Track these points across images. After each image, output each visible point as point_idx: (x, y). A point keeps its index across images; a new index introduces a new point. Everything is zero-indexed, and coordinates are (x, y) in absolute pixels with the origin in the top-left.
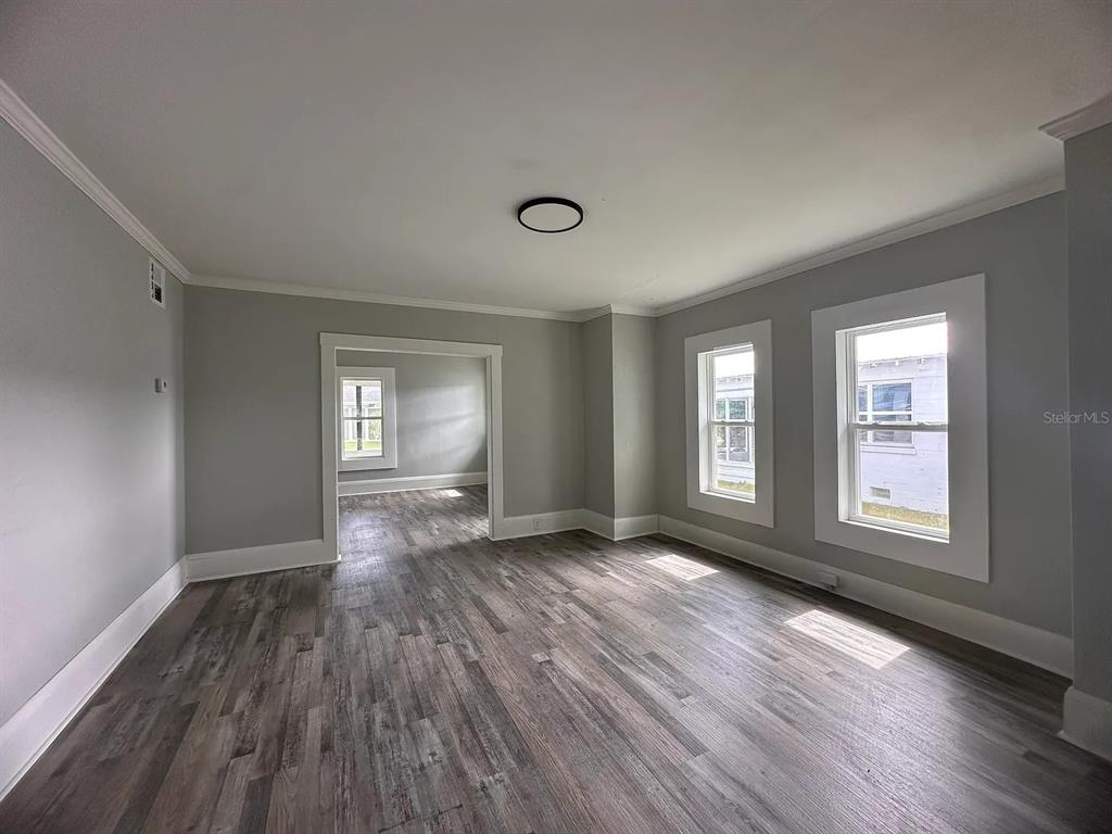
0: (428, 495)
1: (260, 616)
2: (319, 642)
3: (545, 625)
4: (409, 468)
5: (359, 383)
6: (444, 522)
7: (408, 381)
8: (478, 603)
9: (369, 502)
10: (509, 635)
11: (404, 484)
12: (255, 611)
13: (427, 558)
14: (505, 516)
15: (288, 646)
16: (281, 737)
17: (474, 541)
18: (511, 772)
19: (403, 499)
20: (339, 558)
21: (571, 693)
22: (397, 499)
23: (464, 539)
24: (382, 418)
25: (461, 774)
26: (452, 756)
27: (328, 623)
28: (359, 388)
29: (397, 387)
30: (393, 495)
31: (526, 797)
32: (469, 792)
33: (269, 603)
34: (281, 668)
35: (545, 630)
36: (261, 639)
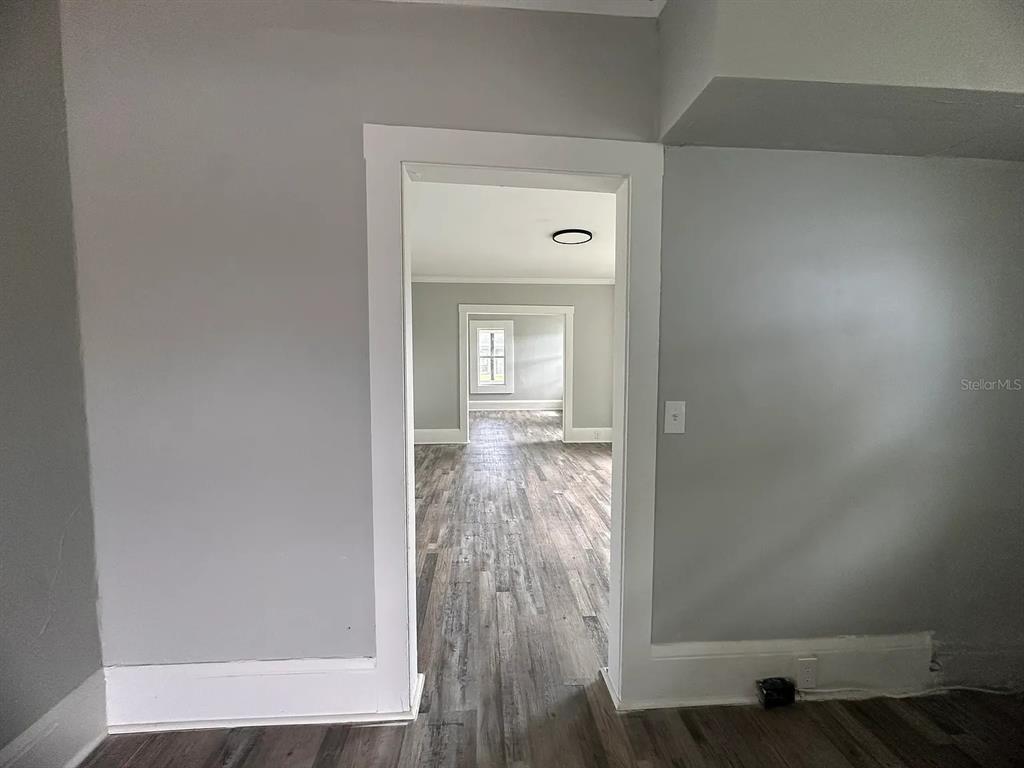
0: (534, 414)
1: (427, 460)
2: (452, 473)
3: (569, 481)
4: (521, 394)
5: (492, 332)
6: (537, 430)
7: (522, 330)
8: (538, 470)
9: (494, 415)
10: (546, 483)
11: (519, 406)
12: (424, 459)
13: (519, 447)
14: (573, 427)
15: (438, 472)
16: (433, 497)
17: (552, 442)
18: (521, 520)
19: (516, 415)
20: (469, 441)
21: (564, 504)
22: (512, 414)
23: (545, 440)
24: (504, 357)
25: (500, 517)
26: (498, 512)
27: (457, 467)
28: (492, 335)
29: (515, 335)
30: (510, 412)
31: (523, 526)
32: (501, 521)
33: (432, 456)
34: (434, 478)
35: (568, 484)
36: (427, 468)
